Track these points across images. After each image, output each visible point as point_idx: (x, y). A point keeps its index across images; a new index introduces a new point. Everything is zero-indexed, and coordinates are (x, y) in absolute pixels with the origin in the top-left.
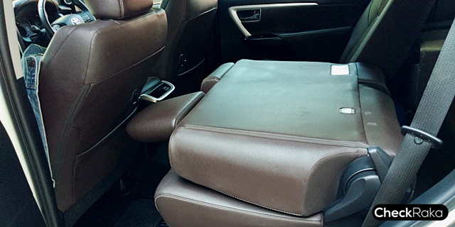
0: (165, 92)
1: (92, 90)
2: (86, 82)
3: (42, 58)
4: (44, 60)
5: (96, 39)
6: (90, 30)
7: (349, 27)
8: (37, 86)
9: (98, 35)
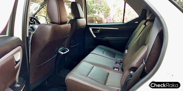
0: (66, 51)
1: (47, 44)
2: (46, 41)
3: (33, 32)
4: (34, 33)
5: (52, 28)
6: (50, 26)
7: (129, 37)
8: (31, 40)
9: (52, 27)
